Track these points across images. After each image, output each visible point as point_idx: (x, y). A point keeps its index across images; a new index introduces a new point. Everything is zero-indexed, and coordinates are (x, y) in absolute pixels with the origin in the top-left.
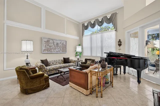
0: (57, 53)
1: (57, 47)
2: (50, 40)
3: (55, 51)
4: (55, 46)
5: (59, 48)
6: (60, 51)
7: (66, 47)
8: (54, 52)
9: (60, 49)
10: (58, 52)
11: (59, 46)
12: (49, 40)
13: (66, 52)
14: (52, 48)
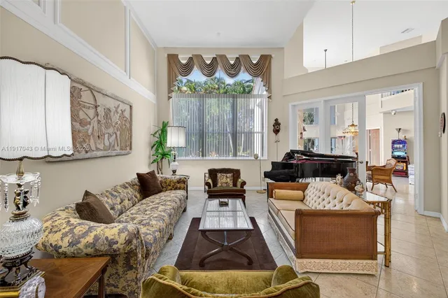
0: (105, 153)
1: (107, 127)
2: (84, 88)
3: (101, 147)
4: (99, 122)
5: (111, 130)
6: (114, 146)
7: (131, 130)
8: (98, 149)
9: (116, 136)
10: (110, 152)
11: (114, 124)
12: (80, 86)
13: (131, 149)
14: (90, 132)
